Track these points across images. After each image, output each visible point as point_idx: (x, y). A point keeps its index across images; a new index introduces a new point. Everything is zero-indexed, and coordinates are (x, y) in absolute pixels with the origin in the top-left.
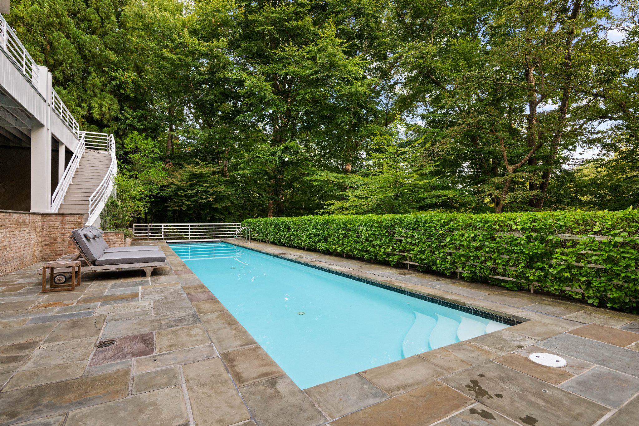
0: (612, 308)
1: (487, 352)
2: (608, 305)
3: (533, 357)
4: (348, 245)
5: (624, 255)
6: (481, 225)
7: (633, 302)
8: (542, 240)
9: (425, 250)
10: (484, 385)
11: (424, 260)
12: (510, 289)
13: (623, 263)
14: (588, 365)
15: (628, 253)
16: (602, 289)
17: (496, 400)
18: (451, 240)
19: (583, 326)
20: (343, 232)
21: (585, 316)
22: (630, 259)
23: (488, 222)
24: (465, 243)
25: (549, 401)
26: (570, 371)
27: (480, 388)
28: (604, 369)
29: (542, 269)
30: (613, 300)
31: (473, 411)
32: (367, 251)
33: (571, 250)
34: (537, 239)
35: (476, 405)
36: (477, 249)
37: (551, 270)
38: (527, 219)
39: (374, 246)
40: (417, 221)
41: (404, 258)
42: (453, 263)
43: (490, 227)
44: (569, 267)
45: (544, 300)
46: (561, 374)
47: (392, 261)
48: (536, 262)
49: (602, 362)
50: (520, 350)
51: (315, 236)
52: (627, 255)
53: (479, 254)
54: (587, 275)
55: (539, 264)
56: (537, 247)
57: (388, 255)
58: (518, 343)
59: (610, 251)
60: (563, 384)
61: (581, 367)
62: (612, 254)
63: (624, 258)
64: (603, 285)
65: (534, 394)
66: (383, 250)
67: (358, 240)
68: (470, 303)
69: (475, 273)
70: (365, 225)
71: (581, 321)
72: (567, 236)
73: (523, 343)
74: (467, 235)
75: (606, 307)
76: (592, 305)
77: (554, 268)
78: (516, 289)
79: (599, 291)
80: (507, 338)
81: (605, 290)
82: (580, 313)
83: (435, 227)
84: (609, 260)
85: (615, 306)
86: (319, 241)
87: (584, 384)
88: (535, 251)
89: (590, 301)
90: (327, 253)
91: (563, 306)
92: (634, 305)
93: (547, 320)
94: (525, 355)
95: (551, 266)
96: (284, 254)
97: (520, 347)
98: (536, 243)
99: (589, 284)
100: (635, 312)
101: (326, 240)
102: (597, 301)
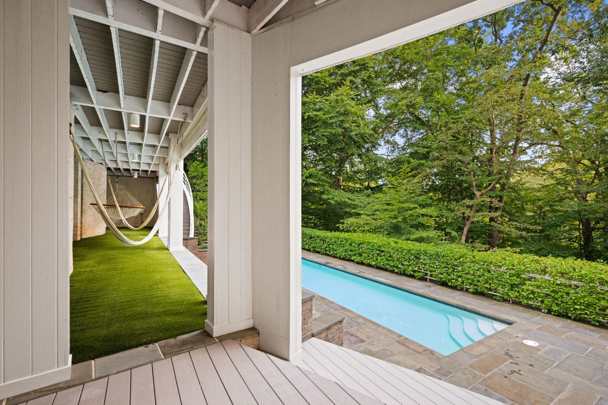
0: (554, 315)
1: (505, 340)
2: (553, 313)
3: (524, 342)
4: (382, 261)
5: (560, 290)
6: (482, 263)
7: (564, 312)
8: (518, 276)
9: (443, 273)
10: (510, 353)
11: (442, 278)
12: (499, 301)
13: (560, 294)
14: (547, 345)
15: (563, 289)
16: (550, 305)
17: (517, 358)
18: (462, 269)
19: (541, 325)
20: (378, 252)
21: (542, 320)
22: (563, 292)
23: (486, 262)
24: (472, 272)
25: (535, 359)
26: (541, 348)
27: (510, 355)
28: (553, 347)
29: (518, 292)
30: (555, 311)
31: (511, 363)
32: (397, 267)
33: (534, 283)
34: (515, 276)
35: (511, 361)
36: (479, 276)
37: (523, 293)
38: (509, 263)
39: (403, 265)
40: (437, 254)
41: (427, 274)
42: (463, 282)
43: (488, 265)
44: (533, 293)
45: (519, 309)
46: (537, 349)
47: (417, 276)
48: (515, 288)
49: (552, 344)
50: (518, 338)
51: (351, 251)
52: (562, 290)
53: (480, 279)
54: (542, 297)
55: (516, 289)
56: (516, 280)
57: (414, 271)
58: (515, 335)
59: (554, 287)
60: (539, 353)
61: (545, 346)
62: (555, 289)
63: (561, 291)
64: (550, 303)
65: (530, 357)
66: (411, 269)
67: (390, 259)
68: (481, 311)
69: (477, 289)
70: (397, 250)
71: (540, 322)
72: (531, 275)
73: (518, 335)
74: (473, 268)
75: (551, 314)
76: (544, 312)
77: (525, 292)
78: (502, 300)
79: (548, 306)
80: (510, 333)
81: (551, 306)
82: (539, 318)
83: (450, 260)
84: (553, 291)
85: (556, 314)
86: (355, 255)
87: (546, 353)
88: (515, 282)
89: (543, 311)
90: (362, 264)
91: (530, 313)
92: (565, 314)
93: (524, 322)
94: (521, 341)
95: (523, 291)
96: (329, 263)
97: (518, 337)
98: (515, 277)
99: (542, 302)
100: (565, 317)
101: (360, 255)
102: (547, 311)
